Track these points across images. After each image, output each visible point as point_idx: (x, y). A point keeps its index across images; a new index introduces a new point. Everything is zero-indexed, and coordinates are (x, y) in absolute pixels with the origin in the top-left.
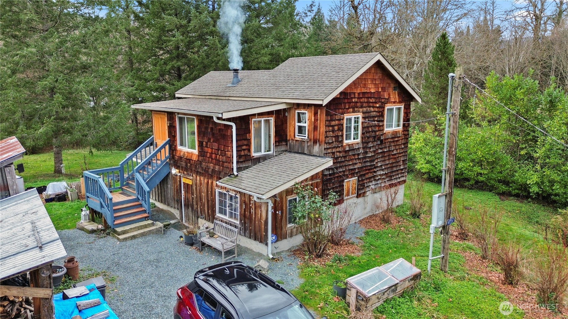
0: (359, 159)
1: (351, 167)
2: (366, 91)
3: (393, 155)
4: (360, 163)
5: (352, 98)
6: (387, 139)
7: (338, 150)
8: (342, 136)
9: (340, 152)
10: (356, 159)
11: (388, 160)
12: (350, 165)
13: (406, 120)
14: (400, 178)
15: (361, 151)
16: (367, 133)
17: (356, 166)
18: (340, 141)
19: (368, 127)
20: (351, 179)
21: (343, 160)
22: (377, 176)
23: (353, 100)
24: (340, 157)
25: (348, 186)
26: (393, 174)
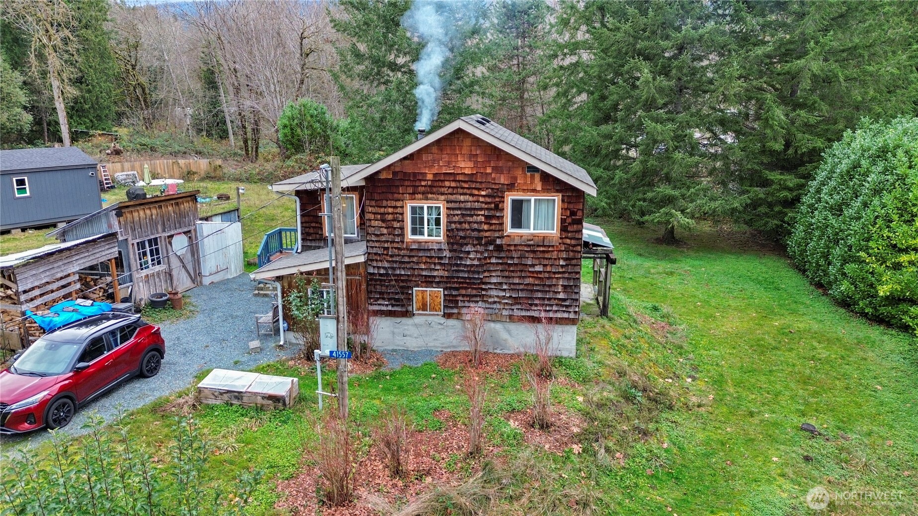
0: (440, 264)
2: (452, 171)
3: (533, 272)
4: (444, 270)
5: (420, 180)
6: (516, 245)
8: (403, 228)
9: (399, 249)
11: (520, 277)
12: (422, 269)
13: (569, 220)
14: (556, 311)
15: (447, 254)
16: (458, 230)
17: (435, 273)
18: (398, 235)
19: (460, 223)
20: (428, 289)
21: (406, 259)
22: (490, 297)
23: (423, 183)
24: (399, 255)
25: (423, 298)
26: (536, 302)
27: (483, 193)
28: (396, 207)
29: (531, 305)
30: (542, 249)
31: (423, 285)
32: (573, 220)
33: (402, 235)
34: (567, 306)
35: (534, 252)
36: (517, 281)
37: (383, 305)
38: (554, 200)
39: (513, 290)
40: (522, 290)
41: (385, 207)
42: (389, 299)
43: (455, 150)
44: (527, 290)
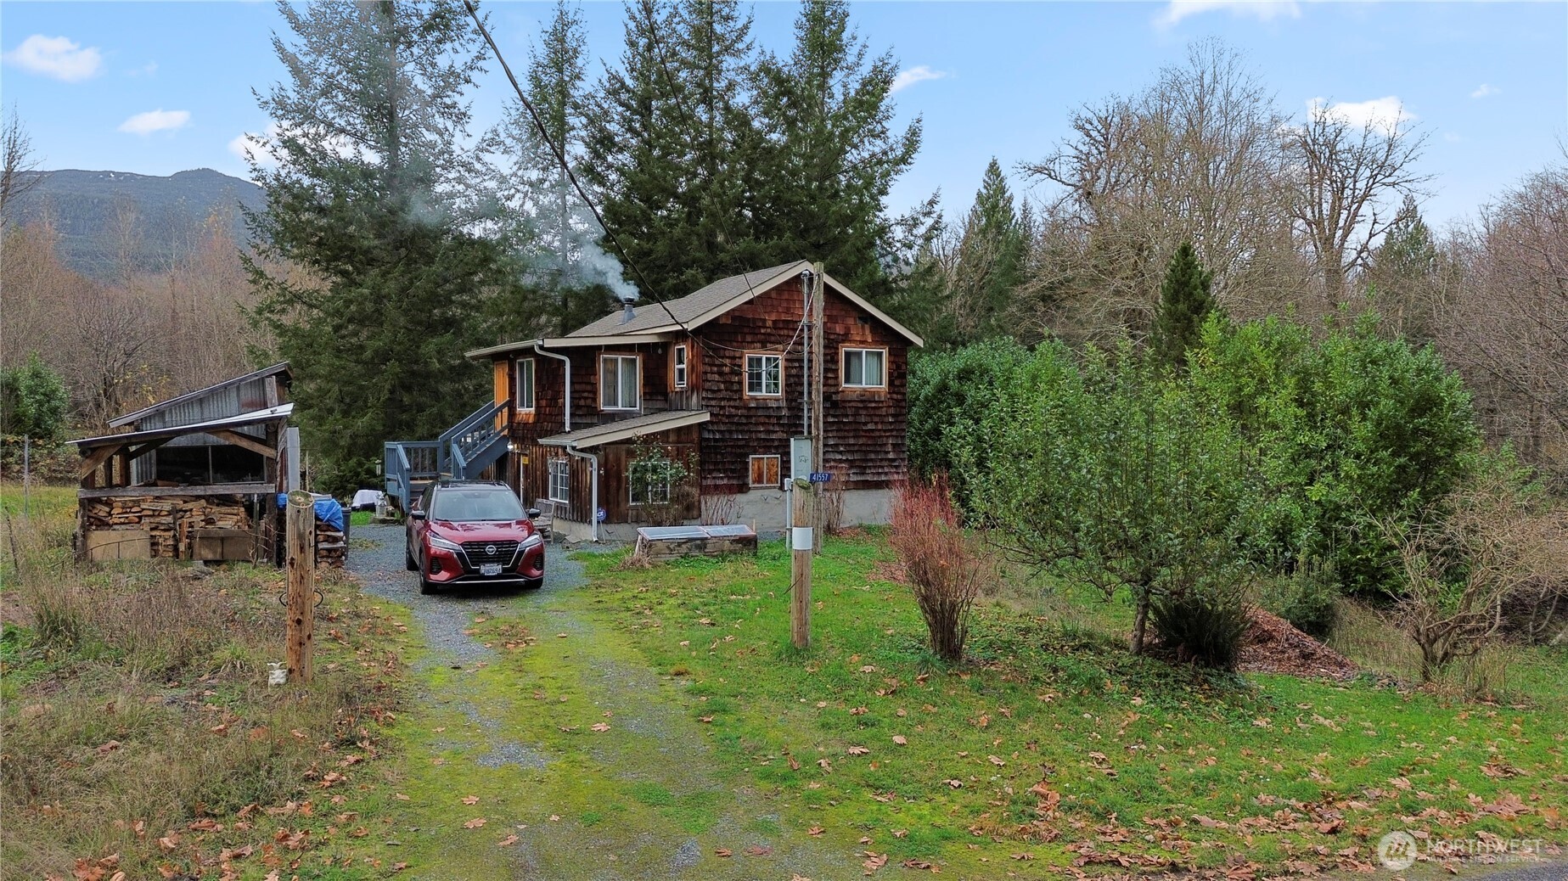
0: (779, 424)
1: (763, 436)
3: (866, 431)
4: (782, 431)
5: (760, 327)
6: (850, 401)
7: (732, 403)
8: (740, 383)
9: (736, 408)
10: (774, 424)
11: (854, 437)
12: (760, 432)
13: (896, 374)
14: (887, 473)
15: (785, 412)
16: (796, 384)
17: (774, 436)
18: (736, 391)
19: (798, 377)
20: (765, 456)
21: (744, 420)
23: (762, 331)
24: (737, 415)
25: (759, 467)
26: (870, 464)
28: (734, 358)
29: (865, 468)
30: (873, 405)
31: (761, 451)
32: (899, 373)
33: (741, 391)
34: (896, 467)
35: (866, 408)
36: (852, 441)
37: (718, 478)
38: (883, 353)
39: (848, 451)
40: (857, 451)
41: (723, 358)
42: (725, 471)
44: (861, 451)
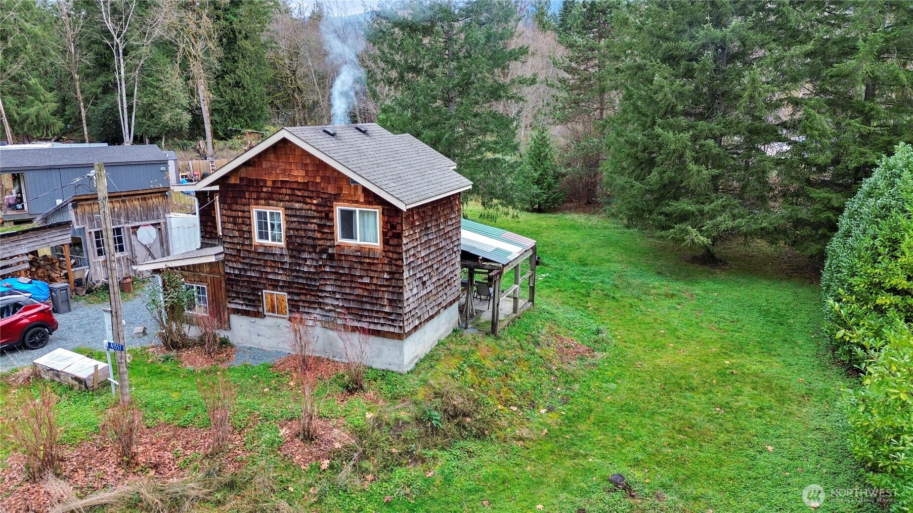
0: (283, 269)
4: (286, 275)
5: (262, 187)
6: (345, 255)
8: (250, 232)
9: (249, 251)
10: (278, 268)
11: (351, 288)
12: (268, 273)
13: (390, 234)
14: (382, 325)
15: (287, 259)
16: (296, 237)
17: (279, 278)
18: (247, 238)
19: (298, 230)
20: (275, 292)
21: (255, 262)
22: (327, 304)
23: (264, 190)
24: (249, 257)
25: (271, 300)
26: (366, 313)
27: (315, 202)
28: (244, 212)
29: (361, 316)
30: (368, 261)
31: (271, 287)
32: (394, 233)
33: (250, 238)
34: (393, 321)
35: (362, 263)
36: (348, 291)
37: (239, 304)
38: (375, 212)
39: (345, 299)
40: (353, 301)
41: (236, 211)
42: (244, 299)
43: (289, 158)
44: (357, 301)
